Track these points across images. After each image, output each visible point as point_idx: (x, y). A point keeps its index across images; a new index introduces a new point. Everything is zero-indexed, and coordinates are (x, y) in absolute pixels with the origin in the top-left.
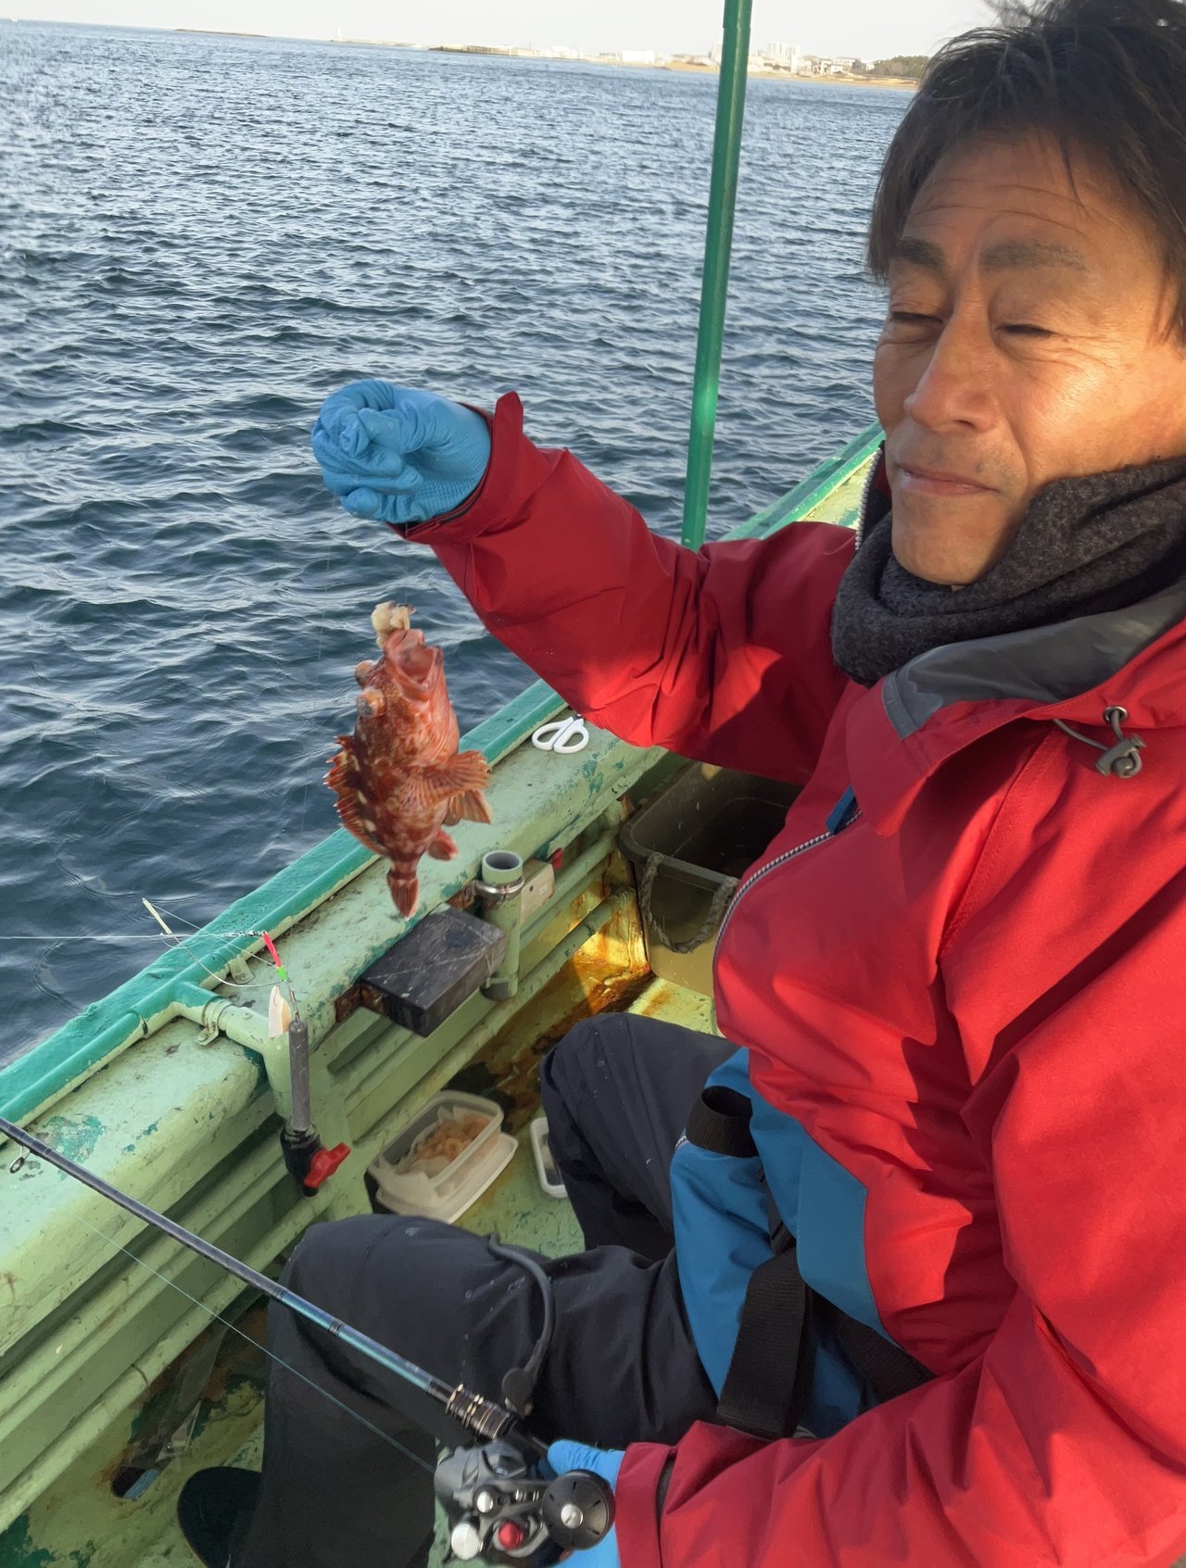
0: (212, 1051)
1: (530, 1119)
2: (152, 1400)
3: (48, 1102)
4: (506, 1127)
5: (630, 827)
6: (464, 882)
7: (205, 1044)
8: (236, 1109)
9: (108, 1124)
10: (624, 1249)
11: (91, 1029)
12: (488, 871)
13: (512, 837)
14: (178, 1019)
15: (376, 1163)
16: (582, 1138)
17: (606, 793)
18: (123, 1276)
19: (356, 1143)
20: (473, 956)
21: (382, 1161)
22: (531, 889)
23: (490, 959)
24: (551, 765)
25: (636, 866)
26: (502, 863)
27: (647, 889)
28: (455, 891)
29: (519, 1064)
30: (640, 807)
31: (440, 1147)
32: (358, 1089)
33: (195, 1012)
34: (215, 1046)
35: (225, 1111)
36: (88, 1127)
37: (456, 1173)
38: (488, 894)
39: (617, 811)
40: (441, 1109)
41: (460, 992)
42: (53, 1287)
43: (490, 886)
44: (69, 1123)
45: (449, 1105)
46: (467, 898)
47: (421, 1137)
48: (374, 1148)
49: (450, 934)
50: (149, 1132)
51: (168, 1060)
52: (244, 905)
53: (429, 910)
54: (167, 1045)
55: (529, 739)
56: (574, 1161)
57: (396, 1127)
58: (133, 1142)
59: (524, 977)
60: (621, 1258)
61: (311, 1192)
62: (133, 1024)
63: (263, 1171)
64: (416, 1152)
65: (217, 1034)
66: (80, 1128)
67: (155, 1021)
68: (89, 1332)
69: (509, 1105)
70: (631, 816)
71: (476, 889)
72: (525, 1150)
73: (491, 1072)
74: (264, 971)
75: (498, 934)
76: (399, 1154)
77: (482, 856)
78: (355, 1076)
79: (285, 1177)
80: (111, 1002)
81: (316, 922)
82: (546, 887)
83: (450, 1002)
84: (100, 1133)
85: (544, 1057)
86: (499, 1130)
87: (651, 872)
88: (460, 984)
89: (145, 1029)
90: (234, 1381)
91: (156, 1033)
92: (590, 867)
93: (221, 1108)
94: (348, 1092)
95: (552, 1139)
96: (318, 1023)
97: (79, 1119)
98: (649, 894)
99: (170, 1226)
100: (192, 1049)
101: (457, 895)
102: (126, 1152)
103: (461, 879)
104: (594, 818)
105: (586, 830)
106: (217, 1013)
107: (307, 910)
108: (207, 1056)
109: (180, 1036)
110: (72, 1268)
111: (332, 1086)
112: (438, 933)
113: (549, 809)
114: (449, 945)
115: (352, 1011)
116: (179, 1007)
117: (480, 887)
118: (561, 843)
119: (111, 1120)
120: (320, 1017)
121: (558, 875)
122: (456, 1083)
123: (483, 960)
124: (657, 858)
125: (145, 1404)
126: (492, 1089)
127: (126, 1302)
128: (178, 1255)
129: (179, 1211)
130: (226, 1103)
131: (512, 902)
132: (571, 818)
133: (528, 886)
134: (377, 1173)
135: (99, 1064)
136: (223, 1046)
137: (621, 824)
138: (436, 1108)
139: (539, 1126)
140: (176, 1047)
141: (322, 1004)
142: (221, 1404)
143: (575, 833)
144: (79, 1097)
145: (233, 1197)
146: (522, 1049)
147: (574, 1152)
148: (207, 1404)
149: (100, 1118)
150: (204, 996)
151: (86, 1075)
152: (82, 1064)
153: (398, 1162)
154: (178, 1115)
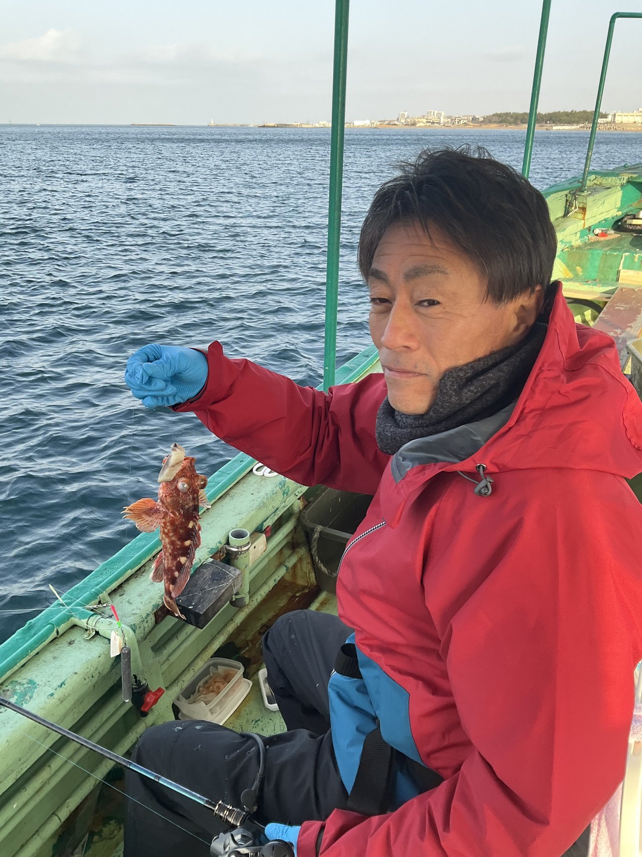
0: (92, 642)
1: (258, 670)
2: (63, 833)
3: (9, 673)
4: (246, 675)
5: (305, 513)
6: (220, 546)
7: (88, 639)
8: (105, 672)
9: (40, 683)
10: (305, 730)
11: (29, 634)
12: (232, 540)
13: (244, 521)
14: (74, 626)
15: (178, 699)
16: (285, 677)
17: (292, 496)
18: (48, 764)
19: (167, 688)
20: (225, 585)
21: (181, 697)
22: (255, 547)
23: (234, 585)
24: (263, 483)
25: (308, 534)
26: (239, 535)
27: (315, 545)
28: (216, 551)
29: (252, 641)
30: (310, 502)
31: (211, 687)
32: (168, 659)
33: (83, 622)
34: (94, 640)
35: (99, 673)
36: (29, 685)
37: (220, 701)
38: (232, 551)
39: (298, 505)
40: (211, 667)
41: (219, 604)
42: (13, 771)
43: (233, 547)
44: (20, 684)
45: (215, 665)
46: (221, 554)
47: (201, 683)
48: (176, 690)
49: (213, 574)
50: (61, 686)
51: (69, 648)
52: (107, 564)
53: (202, 562)
54: (69, 640)
55: (252, 470)
56: (281, 688)
57: (188, 679)
58: (53, 691)
59: (252, 594)
60: (303, 734)
61: (145, 714)
62: (51, 631)
63: (119, 705)
64: (199, 691)
65: (94, 633)
66: (26, 686)
67: (62, 628)
68: (31, 796)
69: (246, 663)
70: (305, 507)
71: (226, 549)
72: (256, 686)
73: (238, 646)
74: (117, 599)
75: (238, 572)
76: (190, 693)
77: (229, 532)
78: (166, 652)
79: (131, 708)
80: (39, 620)
81: (143, 572)
82: (262, 546)
83: (214, 609)
84: (36, 688)
85: (264, 636)
86: (242, 676)
87: (316, 535)
88: (219, 599)
89: (58, 632)
90: (106, 821)
91: (62, 635)
92: (285, 534)
93: (97, 672)
94: (162, 661)
95: (269, 680)
96: (146, 625)
97: (25, 681)
98: (316, 547)
99: (72, 735)
100: (82, 642)
101: (216, 553)
102: (49, 697)
103: (218, 545)
104: (286, 509)
105: (282, 515)
106: (93, 623)
107: (139, 566)
108: (89, 645)
109: (76, 636)
110: (22, 761)
111: (154, 658)
112: (207, 573)
113: (263, 505)
114: (213, 580)
115: (164, 618)
116: (75, 620)
117: (228, 548)
118: (270, 523)
119: (41, 681)
120: (147, 622)
121: (268, 539)
122: (218, 654)
123: (231, 586)
124: (319, 528)
125: (60, 836)
126: (238, 655)
127: (50, 779)
128: (77, 751)
129: (78, 727)
130: (100, 669)
131: (245, 555)
132: (274, 510)
133: (253, 546)
134: (178, 704)
135: (35, 652)
136: (98, 638)
137: (301, 511)
138: (209, 667)
139: (263, 673)
140: (74, 641)
141: (148, 615)
142: (99, 833)
143: (276, 518)
144: (25, 670)
145: (104, 719)
146: (253, 633)
147: (280, 683)
148: (92, 834)
149: (36, 680)
150: (88, 614)
151: (28, 658)
152: (25, 653)
153: (189, 697)
154: (75, 677)
